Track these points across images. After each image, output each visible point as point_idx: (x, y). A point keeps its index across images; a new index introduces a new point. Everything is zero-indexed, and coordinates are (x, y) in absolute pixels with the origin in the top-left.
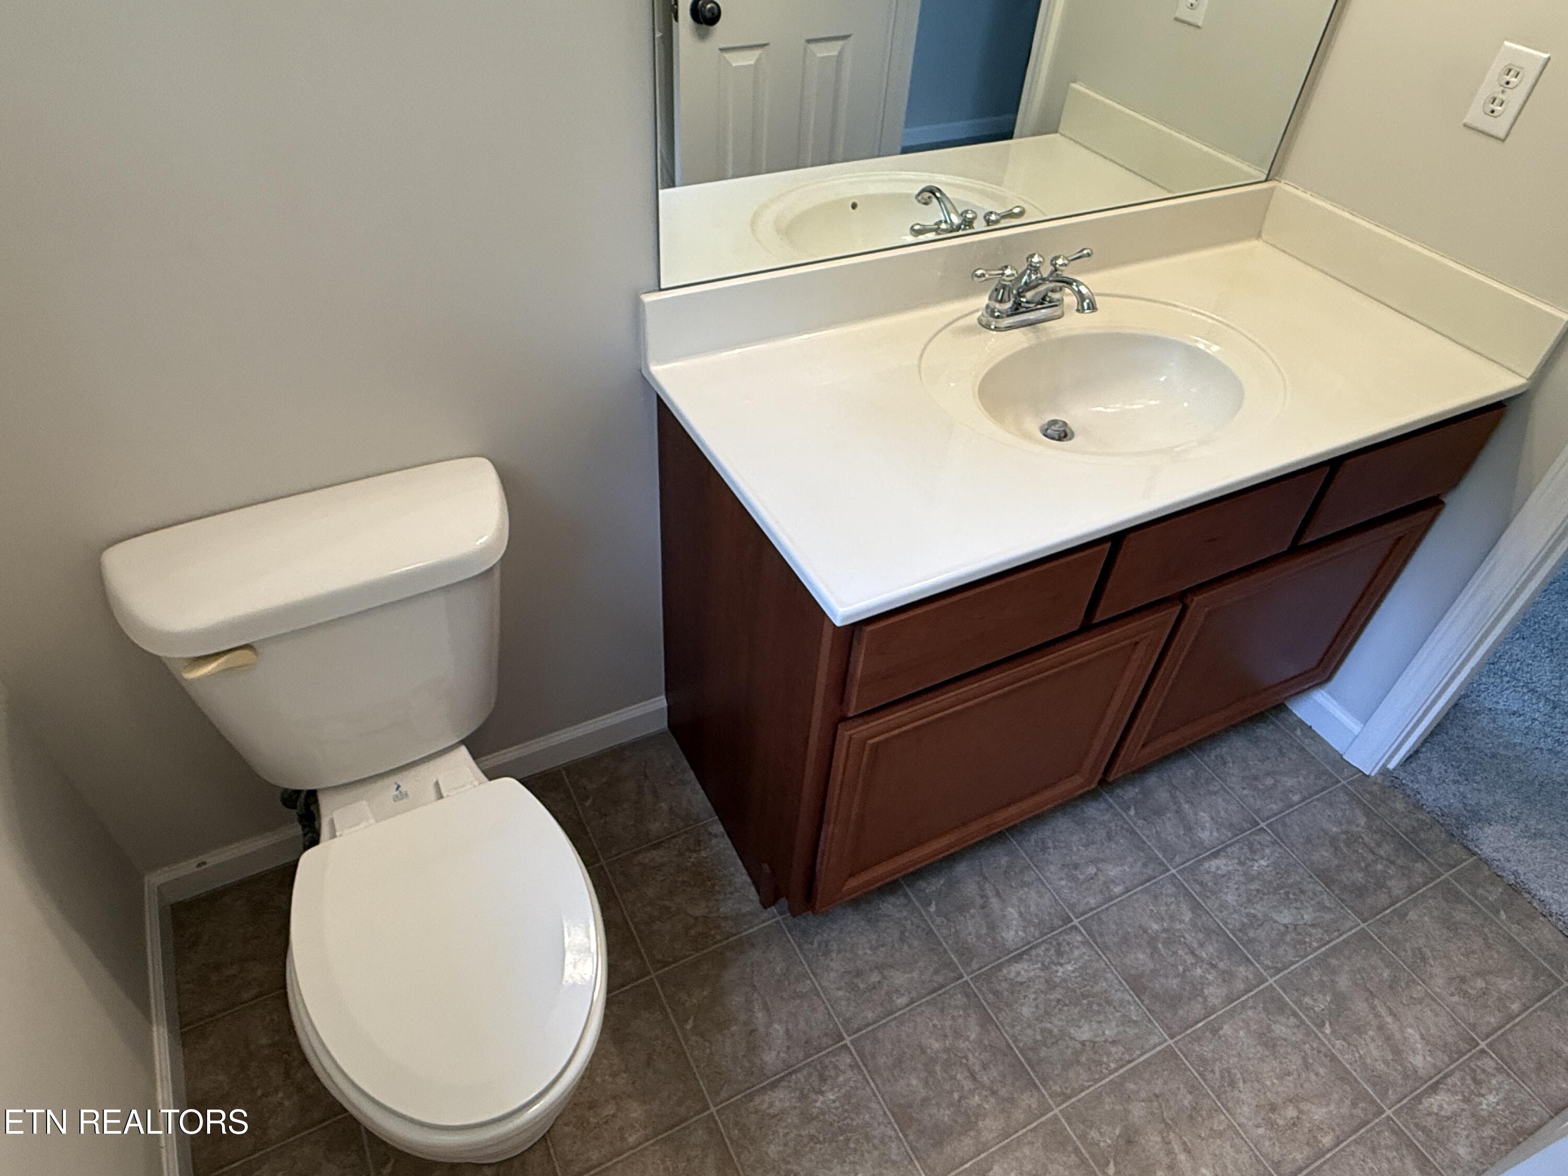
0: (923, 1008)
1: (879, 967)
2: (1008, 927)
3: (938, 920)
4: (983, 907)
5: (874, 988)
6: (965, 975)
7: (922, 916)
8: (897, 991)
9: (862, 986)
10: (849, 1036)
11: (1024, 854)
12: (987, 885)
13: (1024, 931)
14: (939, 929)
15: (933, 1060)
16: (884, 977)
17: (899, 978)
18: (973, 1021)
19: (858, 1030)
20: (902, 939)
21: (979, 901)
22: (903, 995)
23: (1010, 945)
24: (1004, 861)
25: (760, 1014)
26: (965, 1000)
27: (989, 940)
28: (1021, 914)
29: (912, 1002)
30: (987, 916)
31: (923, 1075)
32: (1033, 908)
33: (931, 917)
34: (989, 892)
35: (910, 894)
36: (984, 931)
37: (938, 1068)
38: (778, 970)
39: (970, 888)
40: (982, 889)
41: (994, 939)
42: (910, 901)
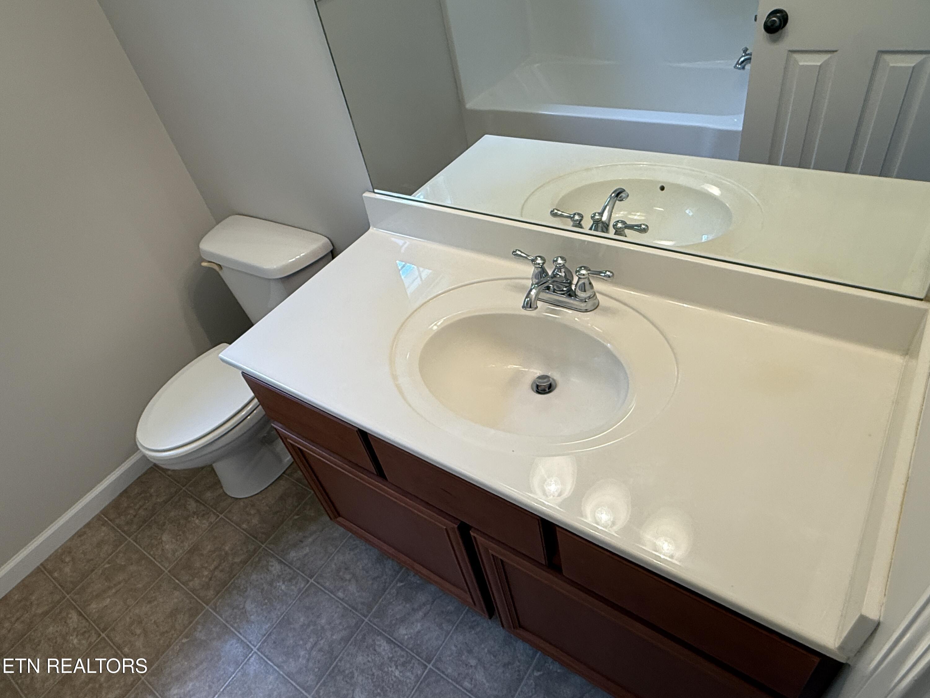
0: (340, 606)
1: (354, 575)
2: (406, 628)
3: (394, 591)
4: (413, 609)
5: (342, 579)
6: (368, 618)
7: (392, 581)
8: (344, 591)
9: (341, 573)
10: (314, 580)
11: (461, 618)
12: (428, 606)
13: (408, 638)
14: (388, 593)
15: (315, 624)
16: (350, 581)
17: (352, 588)
18: (344, 633)
19: (318, 583)
20: (374, 579)
21: (416, 606)
22: (344, 594)
23: (396, 635)
24: (450, 608)
25: (310, 540)
26: (353, 624)
27: (394, 622)
28: (419, 632)
29: (342, 600)
30: (409, 614)
31: (306, 622)
32: (426, 637)
33: (394, 586)
34: (424, 610)
35: (403, 570)
36: (398, 617)
37: (312, 627)
38: (335, 535)
39: (422, 598)
40: (424, 604)
41: (396, 624)
42: (398, 572)
